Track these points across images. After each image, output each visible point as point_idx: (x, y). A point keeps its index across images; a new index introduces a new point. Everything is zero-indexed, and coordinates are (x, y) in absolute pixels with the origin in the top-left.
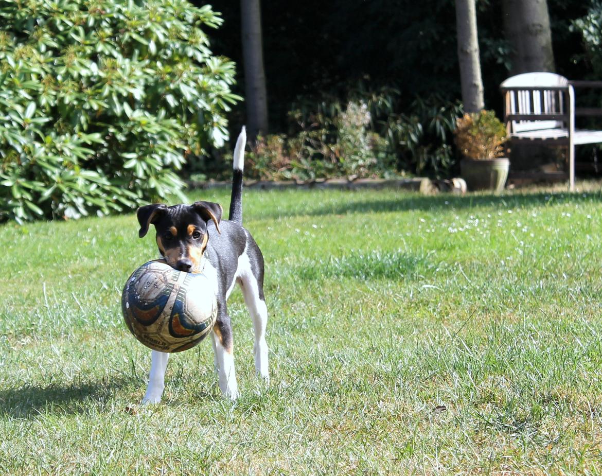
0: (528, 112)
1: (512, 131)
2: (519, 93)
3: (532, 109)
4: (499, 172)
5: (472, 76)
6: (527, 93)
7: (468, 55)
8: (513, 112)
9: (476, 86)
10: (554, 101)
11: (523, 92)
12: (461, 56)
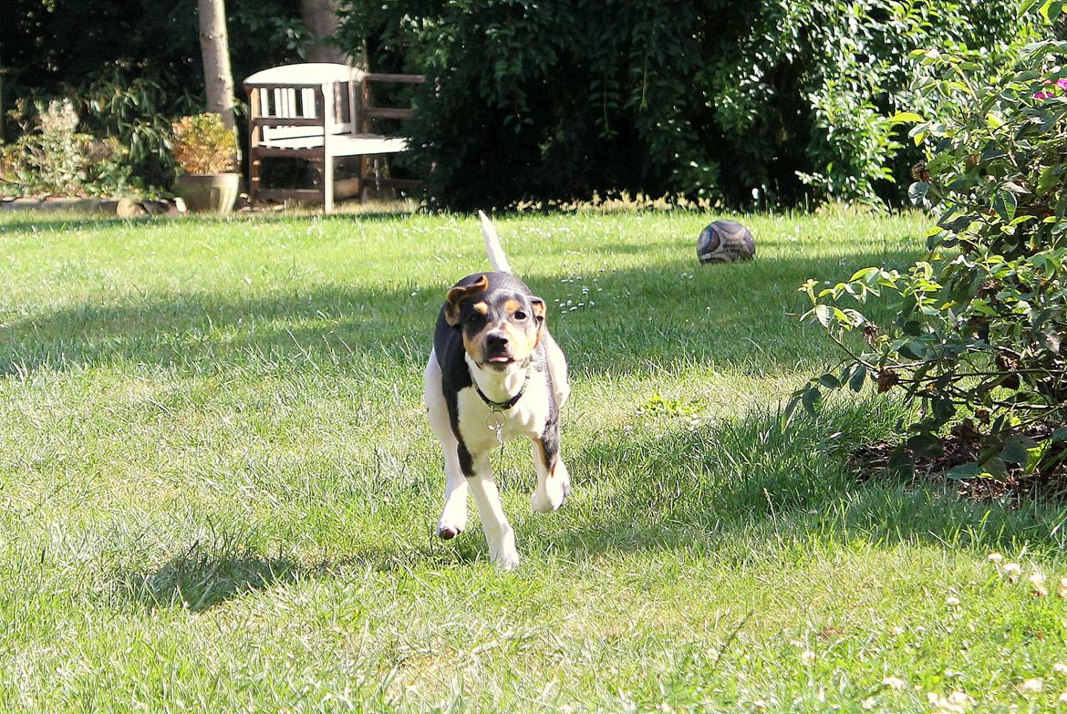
0: (293, 115)
1: (262, 139)
2: (277, 91)
3: (299, 110)
4: (222, 192)
5: (217, 69)
6: (292, 91)
7: (212, 42)
8: (265, 114)
9: (221, 81)
10: (339, 98)
11: (284, 90)
12: (203, 44)
